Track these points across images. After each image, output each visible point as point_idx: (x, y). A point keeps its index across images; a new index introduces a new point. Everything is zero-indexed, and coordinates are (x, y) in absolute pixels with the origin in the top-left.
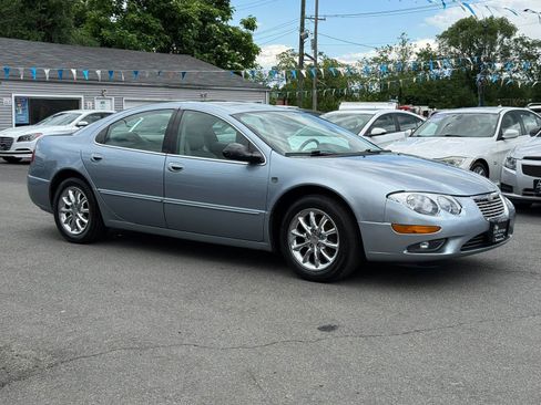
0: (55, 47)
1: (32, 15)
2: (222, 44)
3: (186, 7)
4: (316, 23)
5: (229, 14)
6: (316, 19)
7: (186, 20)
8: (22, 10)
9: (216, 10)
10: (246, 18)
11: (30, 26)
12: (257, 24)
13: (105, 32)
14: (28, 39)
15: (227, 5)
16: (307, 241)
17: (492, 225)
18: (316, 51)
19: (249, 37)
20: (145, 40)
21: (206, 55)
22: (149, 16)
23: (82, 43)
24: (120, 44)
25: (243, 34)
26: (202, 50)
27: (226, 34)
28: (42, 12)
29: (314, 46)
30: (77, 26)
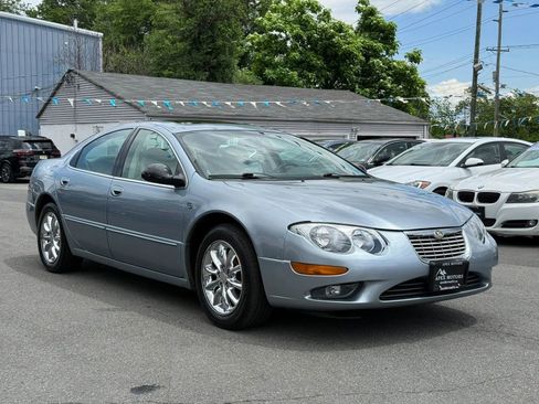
0: (213, 86)
1: (198, 57)
2: (384, 79)
3: (348, 44)
4: (499, 55)
5: (394, 48)
6: (499, 51)
7: (348, 56)
8: (190, 53)
9: (380, 45)
10: (411, 51)
11: (196, 68)
12: (422, 56)
13: (268, 71)
14: (194, 79)
15: (393, 39)
16: (218, 279)
17: (433, 268)
18: (497, 84)
19: (413, 71)
20: (306, 77)
21: (368, 90)
22: (311, 54)
23: (245, 82)
24: (282, 82)
25: (407, 68)
26: (364, 85)
27: (390, 68)
28: (207, 53)
29: (496, 79)
30: (241, 65)
